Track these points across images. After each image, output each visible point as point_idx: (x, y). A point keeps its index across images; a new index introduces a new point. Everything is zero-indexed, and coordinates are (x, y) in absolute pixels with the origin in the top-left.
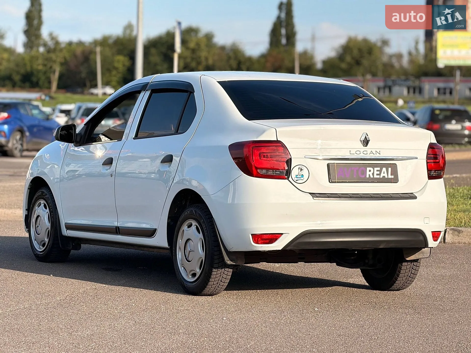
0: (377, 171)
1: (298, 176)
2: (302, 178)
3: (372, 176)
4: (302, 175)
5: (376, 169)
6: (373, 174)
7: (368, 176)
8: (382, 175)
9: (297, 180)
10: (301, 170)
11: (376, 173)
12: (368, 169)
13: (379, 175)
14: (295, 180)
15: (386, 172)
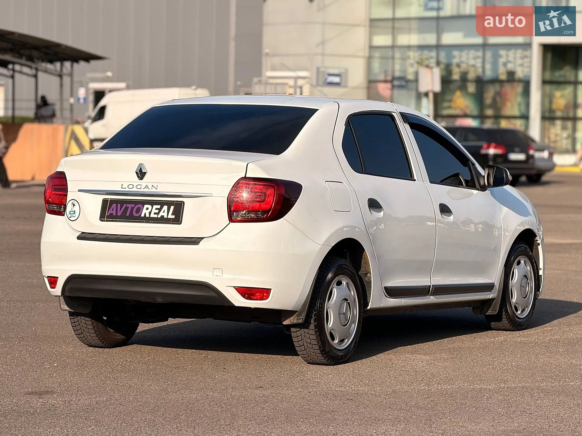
0: (156, 209)
1: (71, 213)
2: (74, 215)
3: (147, 215)
4: (74, 211)
5: (155, 207)
6: (150, 213)
7: (143, 215)
8: (161, 214)
9: (70, 217)
10: (74, 205)
11: (154, 211)
12: (146, 206)
13: (158, 214)
14: (69, 217)
15: (166, 212)
